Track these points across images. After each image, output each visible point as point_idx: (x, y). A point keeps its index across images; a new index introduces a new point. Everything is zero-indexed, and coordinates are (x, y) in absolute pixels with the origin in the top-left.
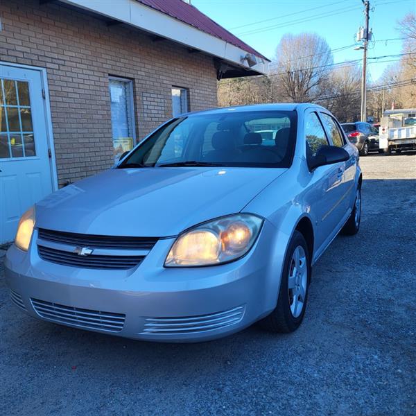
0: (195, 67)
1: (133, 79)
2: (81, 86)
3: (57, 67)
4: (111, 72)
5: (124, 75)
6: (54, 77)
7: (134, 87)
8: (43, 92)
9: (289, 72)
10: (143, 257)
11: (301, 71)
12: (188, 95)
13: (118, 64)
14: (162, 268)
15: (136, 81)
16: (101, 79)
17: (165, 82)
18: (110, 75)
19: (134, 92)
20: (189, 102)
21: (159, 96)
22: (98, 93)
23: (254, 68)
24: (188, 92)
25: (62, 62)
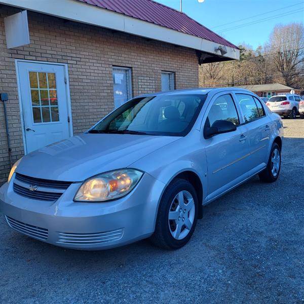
0: (180, 57)
1: (131, 68)
2: (92, 74)
3: (75, 62)
4: (114, 64)
5: (124, 65)
6: (73, 69)
7: (132, 73)
8: (65, 79)
9: (279, 53)
10: (61, 194)
11: (289, 51)
12: (175, 77)
13: (120, 58)
14: (72, 202)
15: (133, 69)
16: (107, 69)
17: (156, 68)
18: (113, 66)
19: (132, 76)
20: (175, 82)
21: (151, 79)
22: (104, 78)
23: (225, 55)
24: (175, 74)
25: (79, 59)
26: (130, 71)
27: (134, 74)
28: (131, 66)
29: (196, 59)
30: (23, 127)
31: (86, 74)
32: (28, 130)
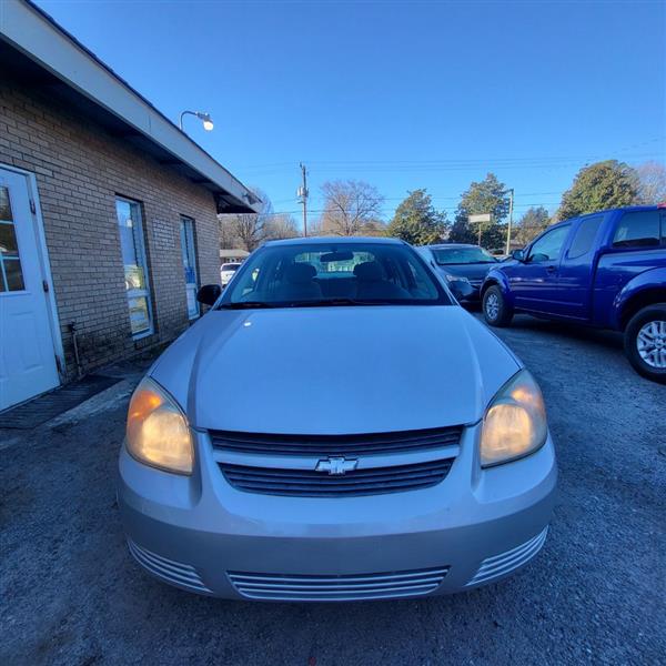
1: (142, 202)
2: (83, 203)
3: (50, 173)
4: (117, 190)
5: (131, 196)
6: (47, 186)
7: (143, 212)
8: (31, 204)
10: (451, 460)
15: (145, 205)
16: (107, 198)
17: (173, 209)
18: (116, 194)
19: (143, 216)
21: (168, 224)
24: (194, 222)
25: (57, 169)
26: (139, 207)
27: (147, 214)
28: (140, 198)
31: (72, 200)
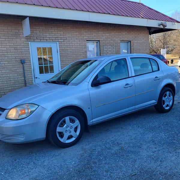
2: (73, 46)
3: (63, 41)
4: (88, 39)
5: (94, 40)
8: (57, 50)
13: (91, 36)
17: (116, 40)
18: (87, 41)
21: (113, 46)
22: (81, 48)
24: (131, 42)
25: (66, 39)
27: (101, 45)
28: (99, 40)
29: (147, 31)
30: (33, 77)
31: (69, 46)
32: (36, 78)
